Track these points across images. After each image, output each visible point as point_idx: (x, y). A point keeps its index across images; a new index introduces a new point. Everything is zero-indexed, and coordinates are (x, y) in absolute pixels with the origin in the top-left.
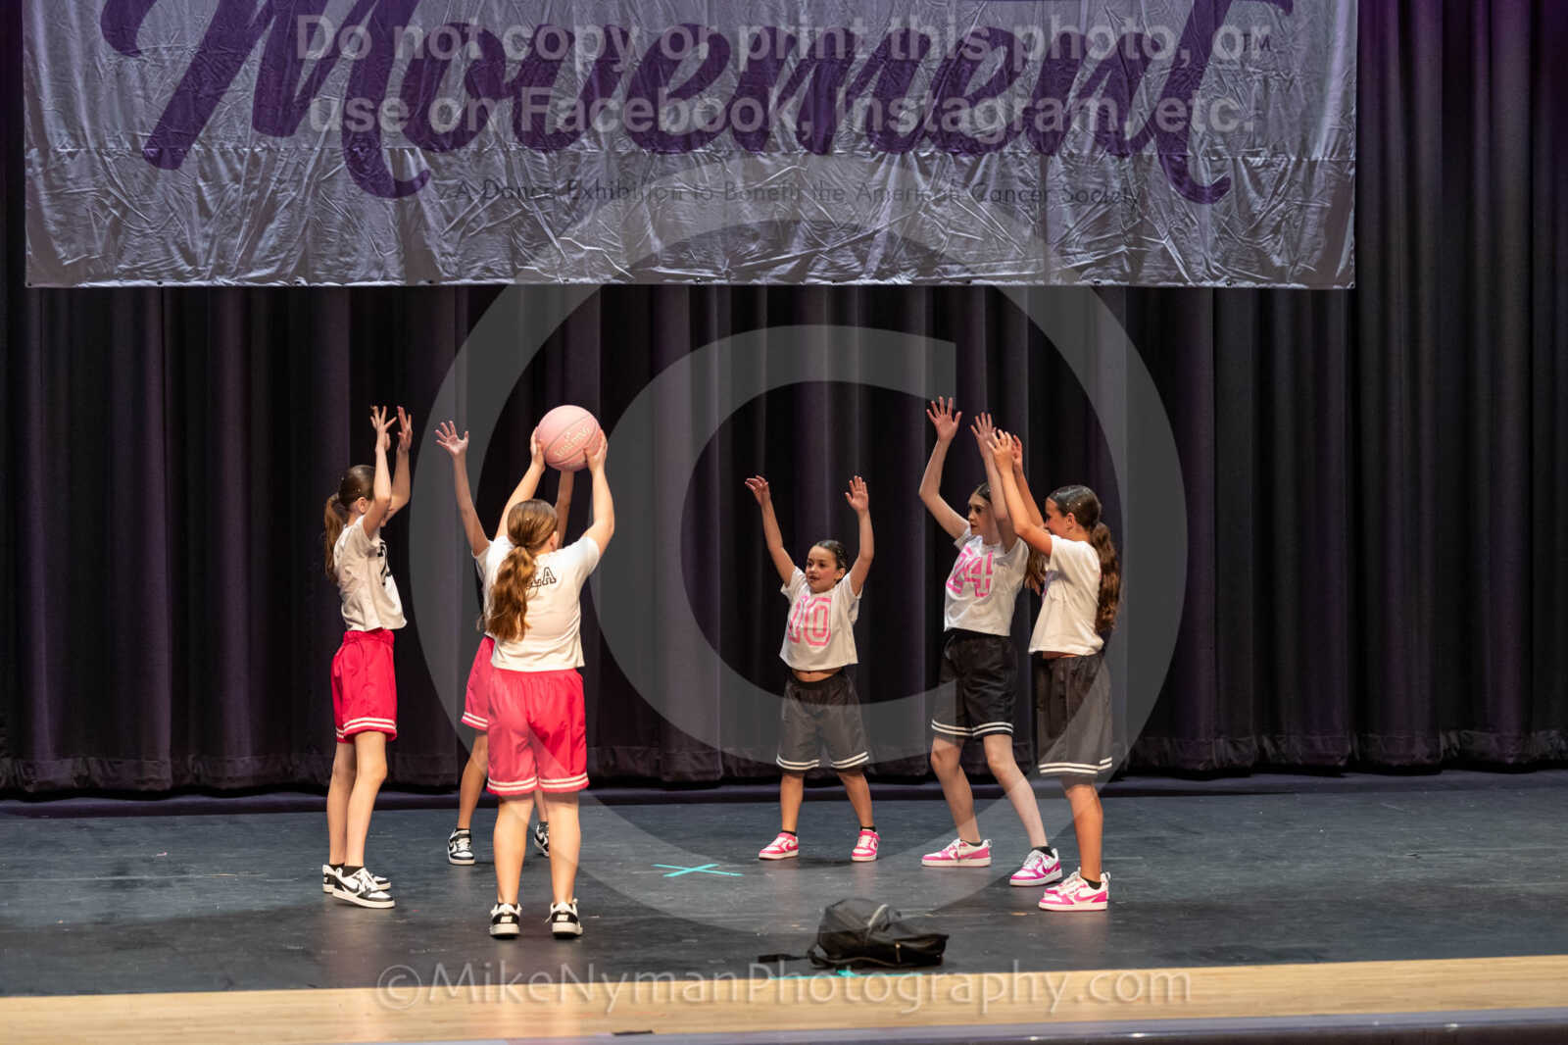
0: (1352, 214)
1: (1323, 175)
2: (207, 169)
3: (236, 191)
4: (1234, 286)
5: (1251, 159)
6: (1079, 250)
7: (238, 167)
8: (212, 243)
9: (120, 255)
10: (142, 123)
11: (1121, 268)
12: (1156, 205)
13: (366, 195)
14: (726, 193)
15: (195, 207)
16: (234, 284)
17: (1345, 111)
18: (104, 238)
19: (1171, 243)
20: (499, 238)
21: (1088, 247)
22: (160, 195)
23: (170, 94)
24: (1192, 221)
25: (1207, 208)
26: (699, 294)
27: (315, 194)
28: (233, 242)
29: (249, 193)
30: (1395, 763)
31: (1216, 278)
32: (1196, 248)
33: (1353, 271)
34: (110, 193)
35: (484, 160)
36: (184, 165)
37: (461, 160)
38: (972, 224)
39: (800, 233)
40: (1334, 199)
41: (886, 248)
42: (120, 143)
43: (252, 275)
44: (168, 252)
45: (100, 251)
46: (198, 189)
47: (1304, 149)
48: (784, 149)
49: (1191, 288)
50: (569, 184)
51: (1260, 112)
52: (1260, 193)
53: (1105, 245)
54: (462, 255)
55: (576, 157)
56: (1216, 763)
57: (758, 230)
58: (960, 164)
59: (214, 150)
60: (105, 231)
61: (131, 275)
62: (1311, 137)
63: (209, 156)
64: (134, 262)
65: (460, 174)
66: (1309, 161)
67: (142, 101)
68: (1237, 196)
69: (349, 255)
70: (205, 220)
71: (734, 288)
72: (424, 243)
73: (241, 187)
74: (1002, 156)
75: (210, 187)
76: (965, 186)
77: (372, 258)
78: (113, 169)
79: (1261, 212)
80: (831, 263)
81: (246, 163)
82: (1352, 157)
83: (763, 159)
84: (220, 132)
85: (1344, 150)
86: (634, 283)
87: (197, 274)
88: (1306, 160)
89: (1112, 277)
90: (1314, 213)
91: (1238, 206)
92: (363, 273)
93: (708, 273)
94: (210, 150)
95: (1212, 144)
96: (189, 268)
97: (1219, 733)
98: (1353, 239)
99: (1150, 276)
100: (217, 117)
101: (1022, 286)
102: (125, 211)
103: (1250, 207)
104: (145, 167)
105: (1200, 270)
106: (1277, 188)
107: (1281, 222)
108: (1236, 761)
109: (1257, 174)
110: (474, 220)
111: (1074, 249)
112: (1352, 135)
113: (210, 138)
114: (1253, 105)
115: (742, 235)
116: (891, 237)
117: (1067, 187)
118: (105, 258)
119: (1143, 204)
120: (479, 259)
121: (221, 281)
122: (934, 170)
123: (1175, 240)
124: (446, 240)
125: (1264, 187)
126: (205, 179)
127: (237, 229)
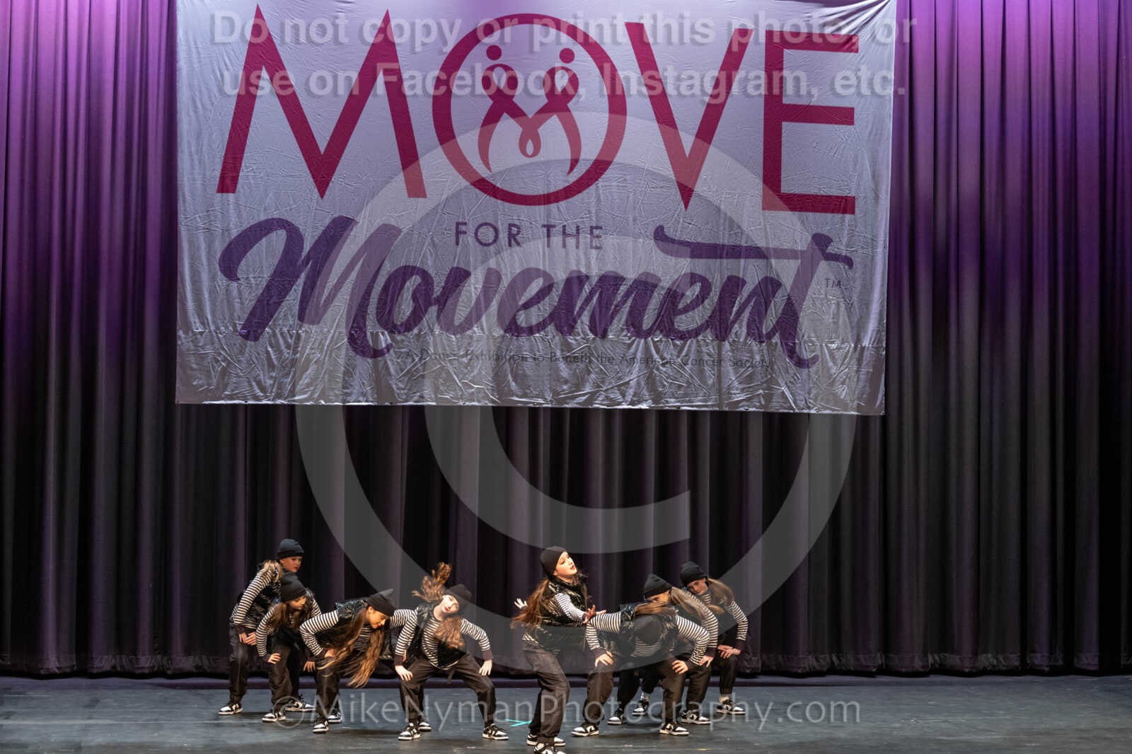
0: (883, 376)
1: (869, 355)
2: (273, 342)
3: (288, 353)
4: (820, 412)
5: (830, 345)
6: (737, 392)
7: (290, 341)
8: (275, 382)
9: (225, 387)
10: (239, 317)
11: (760, 402)
12: (779, 368)
13: (358, 357)
14: (551, 359)
15: (266, 362)
16: (285, 403)
17: (880, 321)
18: (217, 377)
19: (786, 389)
20: (429, 381)
21: (743, 390)
22: (247, 355)
23: (253, 302)
24: (798, 377)
25: (805, 371)
26: (534, 412)
27: (330, 355)
28: (286, 380)
29: (295, 355)
30: (904, 670)
31: (809, 408)
32: (800, 392)
33: (884, 405)
34: (221, 354)
35: (421, 339)
36: (261, 339)
37: (410, 339)
38: (681, 377)
39: (590, 380)
40: (873, 369)
41: (636, 389)
42: (227, 327)
43: (296, 398)
44: (251, 385)
45: (215, 384)
46: (268, 351)
47: (858, 340)
48: (582, 336)
49: (797, 413)
50: (467, 352)
51: (835, 320)
52: (835, 363)
53: (751, 390)
54: (410, 389)
55: (471, 337)
56: (808, 669)
57: (568, 378)
58: (675, 345)
59: (277, 331)
60: (218, 374)
61: (231, 397)
62: (862, 334)
63: (274, 335)
64: (233, 391)
65: (408, 346)
66: (861, 347)
67: (239, 305)
68: (822, 365)
69: (348, 389)
70: (271, 369)
71: (552, 409)
72: (389, 384)
73: (291, 351)
74: (698, 341)
75: (275, 351)
76: (678, 356)
77: (361, 391)
78: (223, 341)
79: (835, 374)
80: (607, 397)
81: (294, 338)
82: (884, 345)
83: (571, 340)
84: (280, 322)
85: (879, 341)
86: (502, 405)
87: (266, 397)
88: (859, 346)
89: (755, 406)
90: (863, 374)
91: (823, 371)
92: (355, 398)
93: (541, 401)
94: (274, 332)
95: (809, 337)
96: (262, 394)
97: (810, 653)
98: (884, 388)
99: (776, 407)
100: (279, 313)
101: (707, 411)
102: (229, 363)
103: (830, 370)
104: (239, 340)
105: (802, 404)
106: (844, 361)
107: (845, 380)
108: (818, 668)
109: (833, 354)
110: (415, 371)
111: (734, 392)
112: (884, 333)
113: (275, 324)
114: (832, 316)
115: (559, 381)
116: (638, 383)
117: (732, 358)
118: (217, 388)
119: (772, 369)
120: (418, 391)
121: (279, 402)
122: (661, 349)
123: (788, 387)
124: (400, 381)
125: (837, 360)
126: (272, 347)
127: (288, 374)
